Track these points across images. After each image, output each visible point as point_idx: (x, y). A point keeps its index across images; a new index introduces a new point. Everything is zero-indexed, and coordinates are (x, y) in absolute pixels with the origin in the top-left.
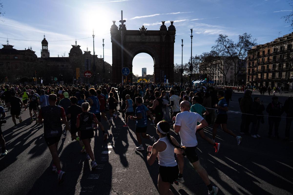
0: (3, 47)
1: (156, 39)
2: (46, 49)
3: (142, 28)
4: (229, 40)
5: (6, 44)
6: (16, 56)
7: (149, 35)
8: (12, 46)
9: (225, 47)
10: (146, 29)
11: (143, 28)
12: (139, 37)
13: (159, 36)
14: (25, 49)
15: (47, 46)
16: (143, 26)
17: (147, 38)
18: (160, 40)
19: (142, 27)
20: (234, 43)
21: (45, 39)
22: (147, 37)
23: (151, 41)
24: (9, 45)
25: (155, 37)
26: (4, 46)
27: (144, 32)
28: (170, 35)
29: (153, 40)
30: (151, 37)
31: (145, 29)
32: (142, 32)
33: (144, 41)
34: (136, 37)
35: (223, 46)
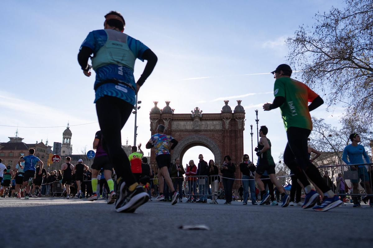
0: (10, 140)
1: (217, 125)
2: (68, 143)
3: (195, 111)
4: (327, 125)
5: (14, 136)
6: (22, 152)
7: (206, 120)
8: (21, 139)
9: (323, 136)
10: (202, 111)
11: (197, 110)
12: (192, 122)
13: (220, 122)
14: (37, 142)
15: (70, 139)
16: (197, 108)
17: (202, 125)
18: (221, 127)
19: (195, 109)
20: (338, 130)
21: (68, 128)
22: (203, 123)
23: (209, 128)
24: (18, 137)
25: (215, 122)
26: (11, 138)
27: (198, 116)
28: (236, 119)
29: (212, 128)
30: (209, 122)
31: (200, 111)
32: (195, 116)
33: (198, 128)
34: (186, 123)
35: (319, 134)
